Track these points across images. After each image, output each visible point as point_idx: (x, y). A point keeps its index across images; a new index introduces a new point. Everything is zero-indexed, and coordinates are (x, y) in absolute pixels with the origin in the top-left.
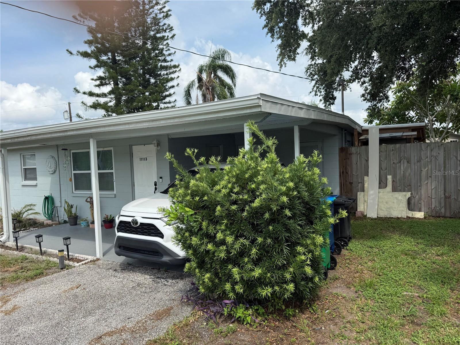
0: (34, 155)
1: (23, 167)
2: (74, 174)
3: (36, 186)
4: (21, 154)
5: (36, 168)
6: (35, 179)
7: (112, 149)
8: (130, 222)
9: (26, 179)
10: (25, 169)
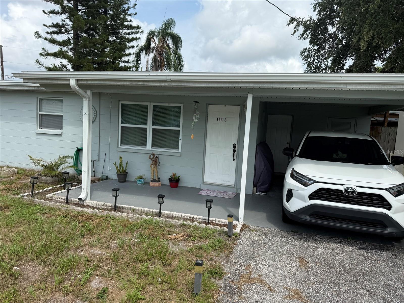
0: (61, 101)
1: (39, 113)
2: (122, 127)
3: (61, 135)
4: (37, 97)
5: (62, 116)
6: (61, 128)
7: (182, 105)
8: (341, 191)
9: (41, 126)
10: (41, 115)
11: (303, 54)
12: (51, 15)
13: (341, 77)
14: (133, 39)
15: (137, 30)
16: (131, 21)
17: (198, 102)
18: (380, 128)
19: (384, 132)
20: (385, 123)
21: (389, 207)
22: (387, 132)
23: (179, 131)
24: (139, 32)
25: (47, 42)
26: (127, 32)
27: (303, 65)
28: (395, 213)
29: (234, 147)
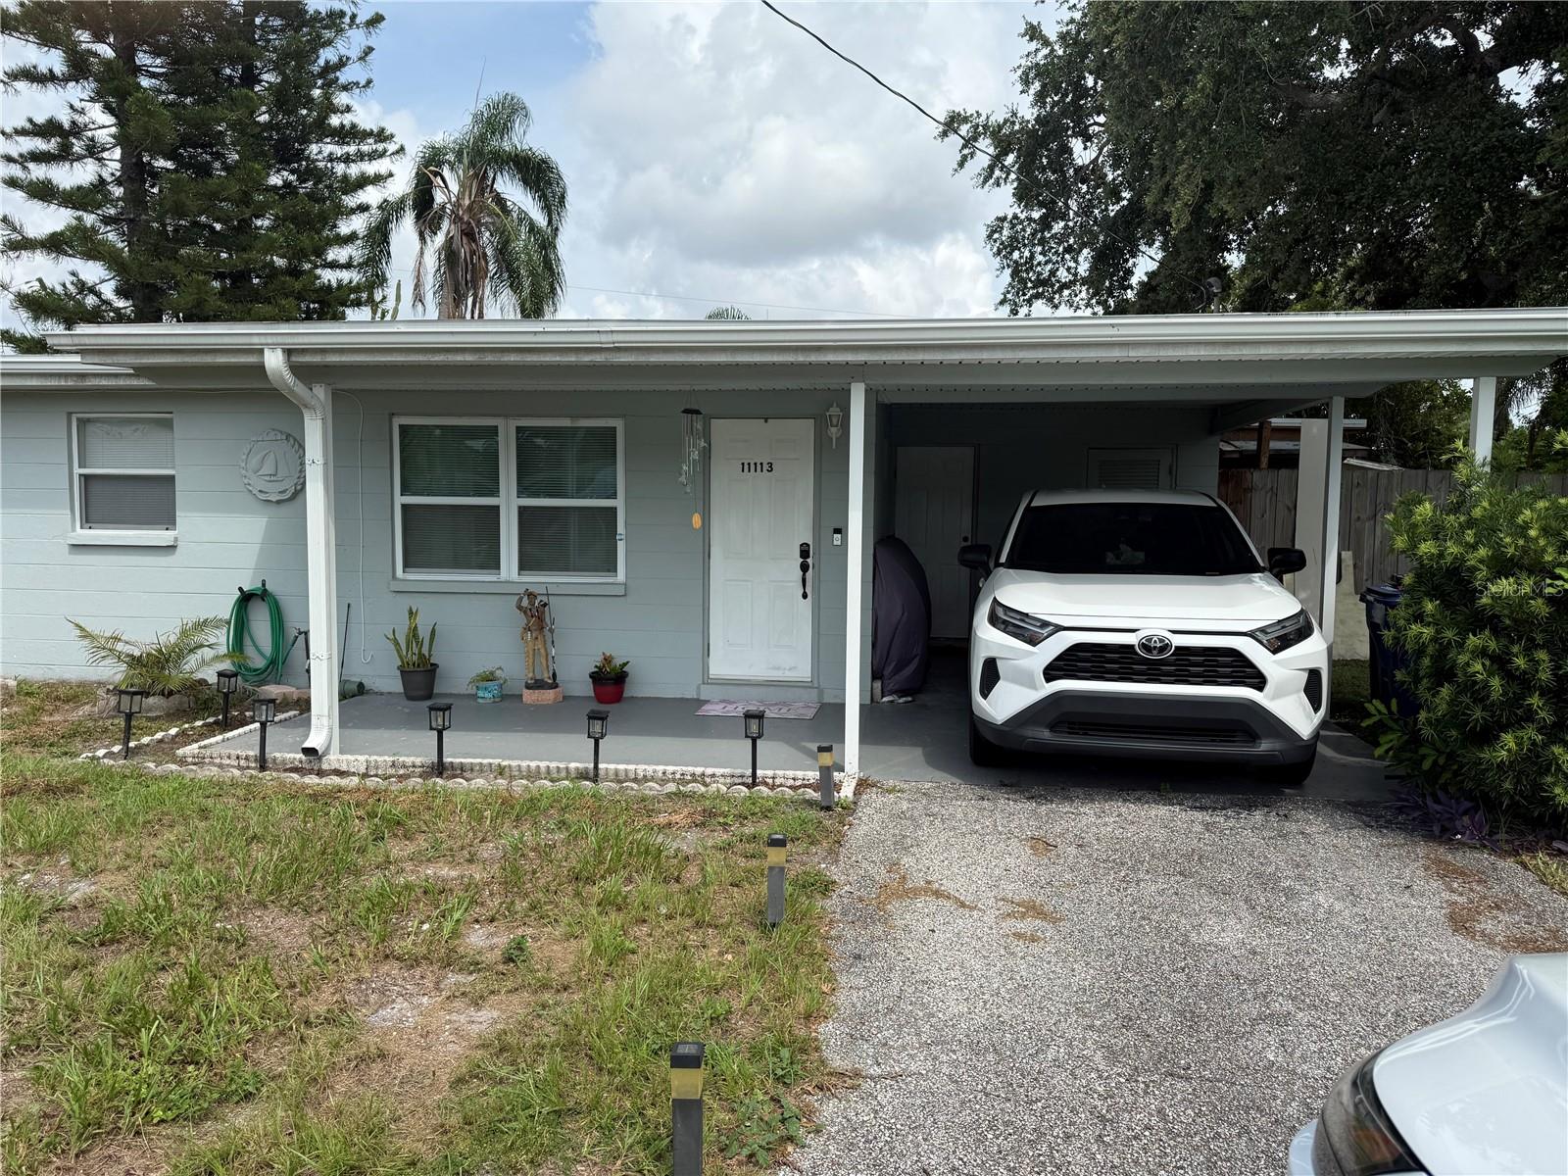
0: (168, 425)
1: (77, 471)
2: (404, 506)
3: (172, 548)
4: (70, 414)
5: (172, 478)
6: (169, 521)
7: (618, 424)
8: (1132, 646)
9: (89, 520)
10: (87, 479)
11: (996, 236)
12: (21, 85)
13: (1113, 325)
14: (363, 182)
15: (380, 147)
16: (348, 109)
17: (697, 412)
18: (1248, 475)
19: (1260, 486)
20: (1263, 459)
21: (1259, 681)
22: (1269, 486)
23: (614, 510)
24: (385, 151)
25: (19, 195)
26: (339, 151)
27: (999, 272)
28: (1274, 697)
29: (805, 553)
